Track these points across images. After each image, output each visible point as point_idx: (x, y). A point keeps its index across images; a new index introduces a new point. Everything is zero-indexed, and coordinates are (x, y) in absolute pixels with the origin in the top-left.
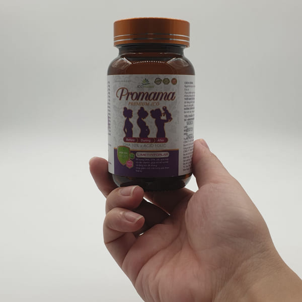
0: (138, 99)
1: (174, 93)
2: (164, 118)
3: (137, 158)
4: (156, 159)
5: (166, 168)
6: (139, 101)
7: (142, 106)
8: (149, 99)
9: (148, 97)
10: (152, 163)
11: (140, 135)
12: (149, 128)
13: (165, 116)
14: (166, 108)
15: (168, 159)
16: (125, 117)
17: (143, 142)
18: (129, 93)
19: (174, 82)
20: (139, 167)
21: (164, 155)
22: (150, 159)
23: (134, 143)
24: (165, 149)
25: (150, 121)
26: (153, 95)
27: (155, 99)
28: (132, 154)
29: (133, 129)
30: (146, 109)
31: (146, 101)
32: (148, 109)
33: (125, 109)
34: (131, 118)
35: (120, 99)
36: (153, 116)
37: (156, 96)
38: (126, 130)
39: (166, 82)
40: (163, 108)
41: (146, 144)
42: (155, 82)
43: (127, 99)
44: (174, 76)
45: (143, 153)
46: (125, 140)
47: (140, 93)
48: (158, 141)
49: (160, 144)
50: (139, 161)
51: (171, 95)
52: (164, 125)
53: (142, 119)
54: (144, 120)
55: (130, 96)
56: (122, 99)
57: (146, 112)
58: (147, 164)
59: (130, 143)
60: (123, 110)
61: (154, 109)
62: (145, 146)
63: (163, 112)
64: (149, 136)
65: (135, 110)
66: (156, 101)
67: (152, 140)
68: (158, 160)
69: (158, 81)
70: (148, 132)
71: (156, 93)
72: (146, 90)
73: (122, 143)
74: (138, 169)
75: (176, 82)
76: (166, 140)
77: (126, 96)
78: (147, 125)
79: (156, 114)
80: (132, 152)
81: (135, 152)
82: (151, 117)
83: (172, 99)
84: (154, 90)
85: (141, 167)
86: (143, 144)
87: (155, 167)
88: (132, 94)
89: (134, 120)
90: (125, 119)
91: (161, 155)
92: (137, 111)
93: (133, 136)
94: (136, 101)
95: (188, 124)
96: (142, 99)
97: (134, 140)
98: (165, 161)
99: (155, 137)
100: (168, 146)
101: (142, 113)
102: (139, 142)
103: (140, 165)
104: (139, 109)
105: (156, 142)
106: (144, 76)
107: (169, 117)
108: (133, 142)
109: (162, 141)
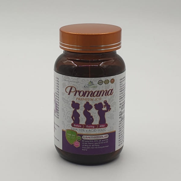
0: (84, 96)
1: (112, 89)
2: (104, 109)
3: (83, 140)
4: (98, 140)
5: (106, 146)
6: (85, 97)
7: (87, 101)
8: (93, 96)
9: (92, 94)
10: (95, 144)
11: (86, 122)
12: (93, 117)
13: (106, 107)
14: (106, 101)
15: (107, 140)
16: (73, 108)
17: (88, 128)
18: (77, 91)
19: (113, 81)
20: (84, 146)
21: (105, 136)
22: (94, 140)
23: (80, 129)
24: (105, 132)
25: (94, 112)
26: (96, 93)
27: (98, 95)
28: (79, 136)
29: (80, 118)
30: (91, 103)
31: (91, 98)
32: (92, 103)
33: (73, 102)
34: (78, 109)
35: (69, 94)
36: (96, 108)
37: (99, 93)
38: (74, 118)
39: (107, 82)
40: (104, 102)
41: (91, 129)
42: (98, 83)
43: (75, 95)
44: (112, 77)
45: (88, 136)
46: (72, 125)
47: (86, 92)
48: (100, 126)
49: (101, 129)
50: (84, 142)
51: (110, 91)
52: (105, 114)
53: (88, 111)
54: (89, 111)
55: (78, 93)
56: (70, 94)
57: (91, 105)
58: (91, 145)
59: (77, 128)
60: (71, 103)
61: (97, 103)
62: (90, 130)
63: (104, 104)
64: (93, 124)
65: (82, 104)
66: (99, 97)
67: (96, 126)
68: (100, 141)
69: (100, 83)
70: (93, 120)
71: (99, 91)
72: (91, 89)
73: (70, 127)
74: (84, 149)
75: (114, 81)
76: (106, 125)
77: (75, 92)
78: (91, 115)
79: (99, 107)
80: (78, 135)
81: (81, 135)
82: (95, 109)
83: (111, 94)
84: (97, 89)
85: (86, 147)
86: (89, 129)
87: (98, 146)
88: (80, 92)
89: (81, 111)
90: (73, 109)
91: (102, 137)
92: (83, 105)
93: (80, 123)
94: (82, 97)
95: (122, 109)
96: (87, 96)
97: (80, 126)
98: (105, 141)
99: (98, 124)
100: (108, 130)
101: (88, 106)
102: (85, 127)
103: (86, 146)
104: (85, 103)
105: (99, 127)
106: (89, 79)
107: (109, 108)
108: (80, 127)
109: (103, 126)
